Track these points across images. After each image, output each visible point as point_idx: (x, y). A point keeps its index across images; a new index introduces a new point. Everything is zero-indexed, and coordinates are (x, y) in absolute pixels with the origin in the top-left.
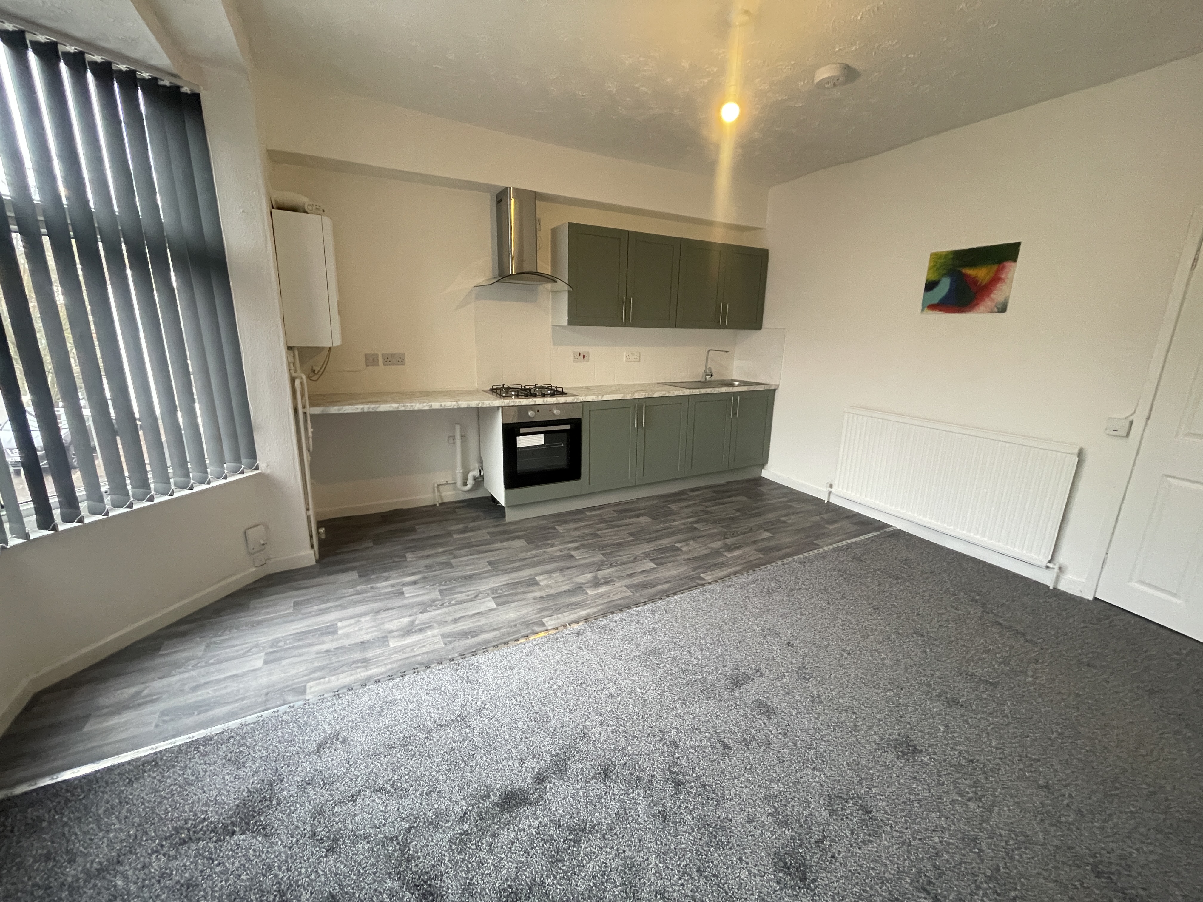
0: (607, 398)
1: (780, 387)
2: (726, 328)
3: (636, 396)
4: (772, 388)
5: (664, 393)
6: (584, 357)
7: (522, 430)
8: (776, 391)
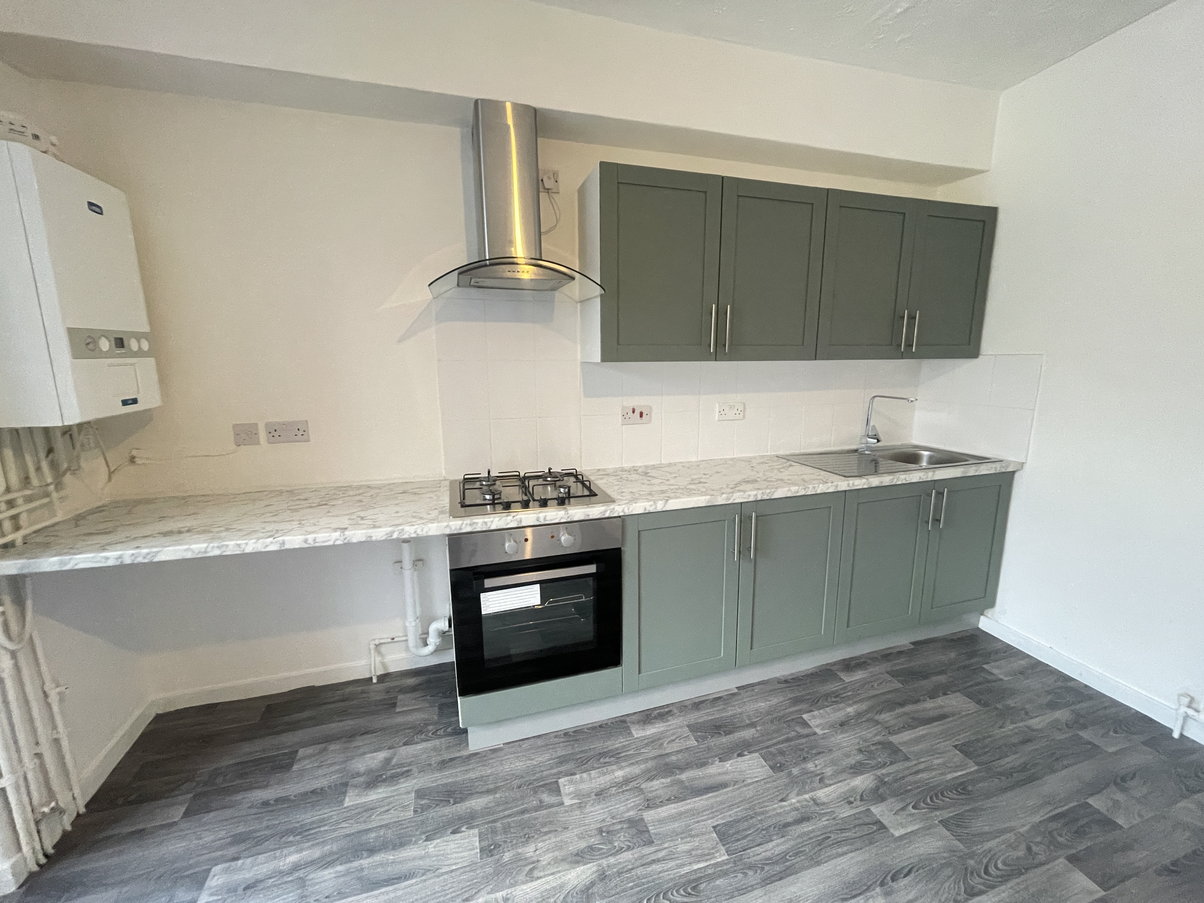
0: (674, 504)
1: (1027, 467)
2: (913, 356)
3: (738, 498)
4: (1010, 469)
5: (794, 489)
6: (641, 415)
7: (489, 583)
8: (1017, 475)
